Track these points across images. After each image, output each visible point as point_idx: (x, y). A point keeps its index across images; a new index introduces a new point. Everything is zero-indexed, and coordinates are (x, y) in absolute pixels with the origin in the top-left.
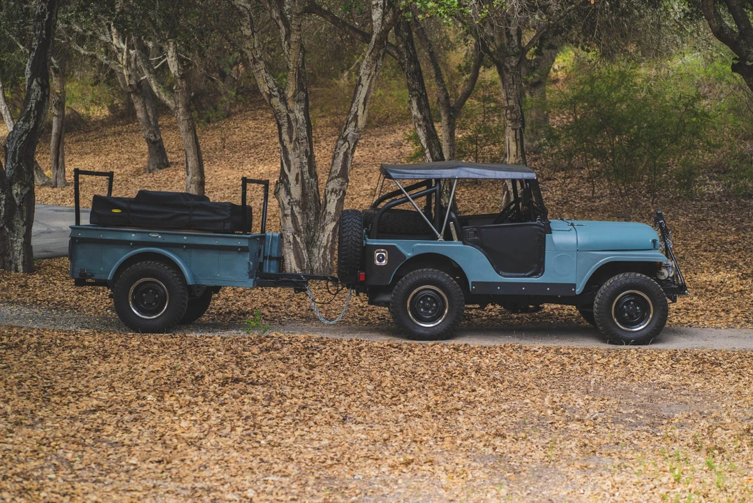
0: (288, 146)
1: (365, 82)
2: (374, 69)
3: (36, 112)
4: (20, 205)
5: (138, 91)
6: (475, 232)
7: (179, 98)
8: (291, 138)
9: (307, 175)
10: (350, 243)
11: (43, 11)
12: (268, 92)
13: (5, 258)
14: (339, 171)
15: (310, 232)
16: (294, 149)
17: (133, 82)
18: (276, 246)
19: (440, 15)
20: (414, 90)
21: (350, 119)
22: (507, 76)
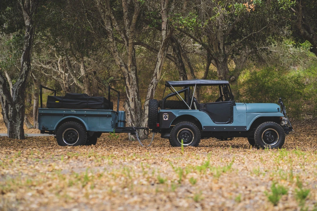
0: (128, 86)
1: (160, 60)
2: (163, 55)
3: (25, 75)
4: (19, 112)
5: (69, 90)
6: (204, 106)
7: (86, 85)
8: (130, 83)
9: (137, 100)
10: (153, 112)
11: (28, 35)
12: (120, 64)
13: (13, 133)
14: (149, 97)
15: (138, 122)
16: (131, 88)
17: (67, 86)
18: (123, 116)
19: (189, 26)
20: (182, 73)
21: (154, 75)
22: (219, 65)
